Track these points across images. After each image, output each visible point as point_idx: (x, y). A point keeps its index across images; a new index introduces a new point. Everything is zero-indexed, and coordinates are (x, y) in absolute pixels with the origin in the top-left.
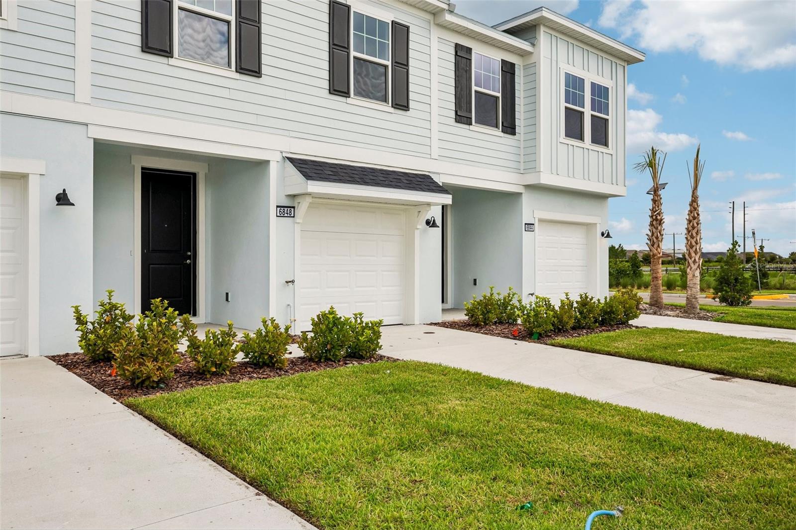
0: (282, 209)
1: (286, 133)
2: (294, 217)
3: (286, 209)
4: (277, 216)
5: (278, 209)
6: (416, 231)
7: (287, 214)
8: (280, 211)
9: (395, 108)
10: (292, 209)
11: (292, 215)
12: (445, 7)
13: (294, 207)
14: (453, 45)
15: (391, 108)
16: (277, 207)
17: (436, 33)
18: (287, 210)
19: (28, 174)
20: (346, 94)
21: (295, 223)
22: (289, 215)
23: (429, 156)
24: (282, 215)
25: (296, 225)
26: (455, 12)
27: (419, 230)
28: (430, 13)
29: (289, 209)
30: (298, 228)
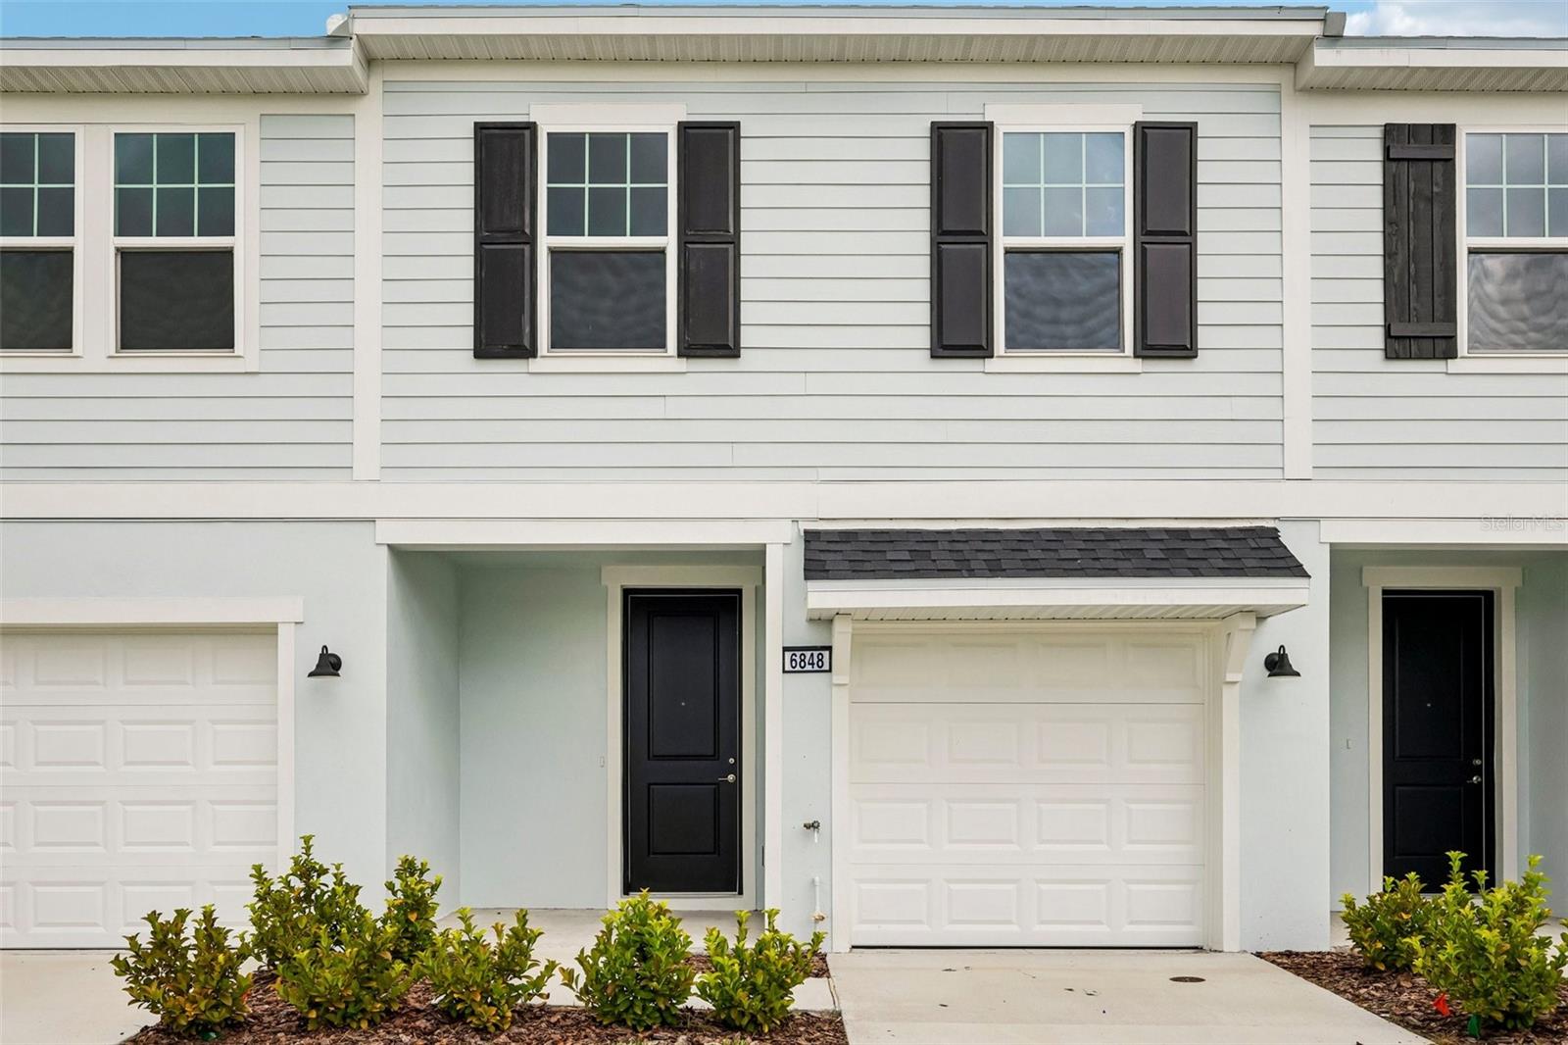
0: (798, 653)
1: (811, 474)
2: (830, 671)
3: (808, 654)
4: (784, 672)
5: (788, 655)
6: (1226, 690)
7: (813, 664)
8: (792, 660)
9: (1144, 357)
10: (826, 654)
11: (826, 667)
12: (1314, 29)
13: (829, 648)
14: (1378, 133)
15: (1132, 360)
16: (785, 649)
17: (1299, 119)
18: (812, 658)
19: (277, 624)
20: (981, 350)
21: (832, 685)
22: (816, 668)
23: (1278, 474)
24: (798, 668)
25: (835, 689)
26: (1347, 33)
27: (1238, 685)
28: (1278, 63)
29: (816, 653)
30: (841, 698)
